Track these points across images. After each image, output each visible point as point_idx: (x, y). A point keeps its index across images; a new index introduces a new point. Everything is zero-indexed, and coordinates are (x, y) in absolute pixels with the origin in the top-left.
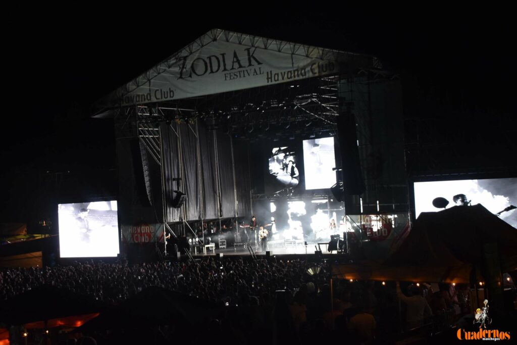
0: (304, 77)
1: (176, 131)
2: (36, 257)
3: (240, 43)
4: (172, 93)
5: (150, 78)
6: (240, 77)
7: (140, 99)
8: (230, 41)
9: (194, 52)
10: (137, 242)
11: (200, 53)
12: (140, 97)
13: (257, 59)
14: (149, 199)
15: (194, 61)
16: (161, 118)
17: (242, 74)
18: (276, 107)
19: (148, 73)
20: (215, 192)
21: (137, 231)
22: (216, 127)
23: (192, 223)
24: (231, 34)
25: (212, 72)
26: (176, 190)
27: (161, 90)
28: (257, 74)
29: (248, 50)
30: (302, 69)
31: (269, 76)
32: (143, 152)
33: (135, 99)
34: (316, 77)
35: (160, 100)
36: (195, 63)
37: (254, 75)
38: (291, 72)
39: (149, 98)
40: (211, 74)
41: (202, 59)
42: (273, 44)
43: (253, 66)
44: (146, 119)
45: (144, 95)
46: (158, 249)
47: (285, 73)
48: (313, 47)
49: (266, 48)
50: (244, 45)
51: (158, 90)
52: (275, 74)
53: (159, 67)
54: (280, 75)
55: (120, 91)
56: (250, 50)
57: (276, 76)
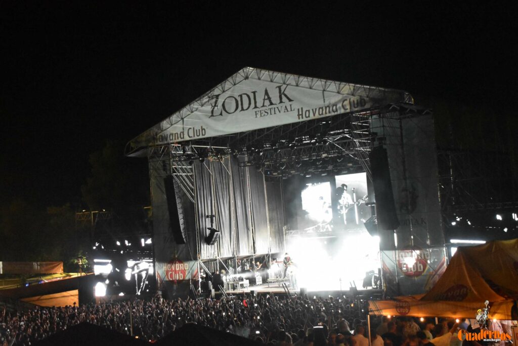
0: (336, 113)
1: (209, 168)
2: (72, 296)
3: (272, 81)
4: (203, 131)
5: (184, 116)
6: (271, 114)
7: (174, 138)
8: (262, 79)
9: (227, 90)
10: (171, 279)
11: (232, 91)
12: (174, 135)
13: (288, 96)
14: (184, 237)
15: (225, 99)
16: (194, 156)
17: (273, 111)
18: (308, 143)
19: (181, 112)
20: (248, 229)
21: (172, 269)
22: (249, 164)
23: (226, 261)
24: (263, 72)
25: (243, 109)
26: (210, 227)
27: (194, 129)
28: (288, 111)
29: (279, 87)
30: (333, 105)
31: (300, 113)
32: (176, 190)
33: (169, 136)
34: (348, 113)
35: (192, 139)
36: (226, 101)
37: (285, 112)
38: (322, 108)
39: (182, 136)
40: (243, 111)
41: (233, 97)
42: (305, 81)
43: (284, 102)
44: (179, 157)
45: (177, 134)
46: (192, 286)
48: (344, 83)
49: (297, 85)
50: (275, 82)
51: (190, 128)
52: (306, 111)
53: (192, 105)
54: (311, 111)
55: (154, 129)
56: (282, 87)
57: (307, 112)
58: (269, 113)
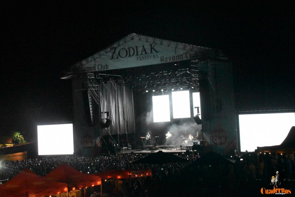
0: (182, 60)
3: (147, 41)
4: (107, 67)
5: (96, 58)
6: (146, 59)
7: (89, 70)
8: (141, 40)
9: (121, 45)
10: (84, 146)
11: (124, 46)
12: (89, 68)
13: (156, 50)
15: (120, 50)
17: (147, 57)
18: (166, 75)
19: (94, 56)
21: (85, 140)
24: (142, 36)
25: (130, 56)
27: (101, 65)
28: (155, 58)
29: (151, 45)
30: (181, 56)
31: (162, 59)
32: (89, 98)
33: (86, 69)
34: (189, 60)
35: (100, 70)
36: (121, 51)
37: (153, 58)
39: (94, 69)
40: (129, 57)
41: (124, 49)
42: (166, 42)
43: (153, 53)
44: (92, 80)
45: (91, 67)
47: (171, 57)
48: (187, 44)
49: (161, 44)
50: (149, 42)
51: (99, 65)
53: (100, 52)
54: (168, 59)
55: (78, 65)
56: (152, 45)
57: (166, 59)
58: (145, 59)
